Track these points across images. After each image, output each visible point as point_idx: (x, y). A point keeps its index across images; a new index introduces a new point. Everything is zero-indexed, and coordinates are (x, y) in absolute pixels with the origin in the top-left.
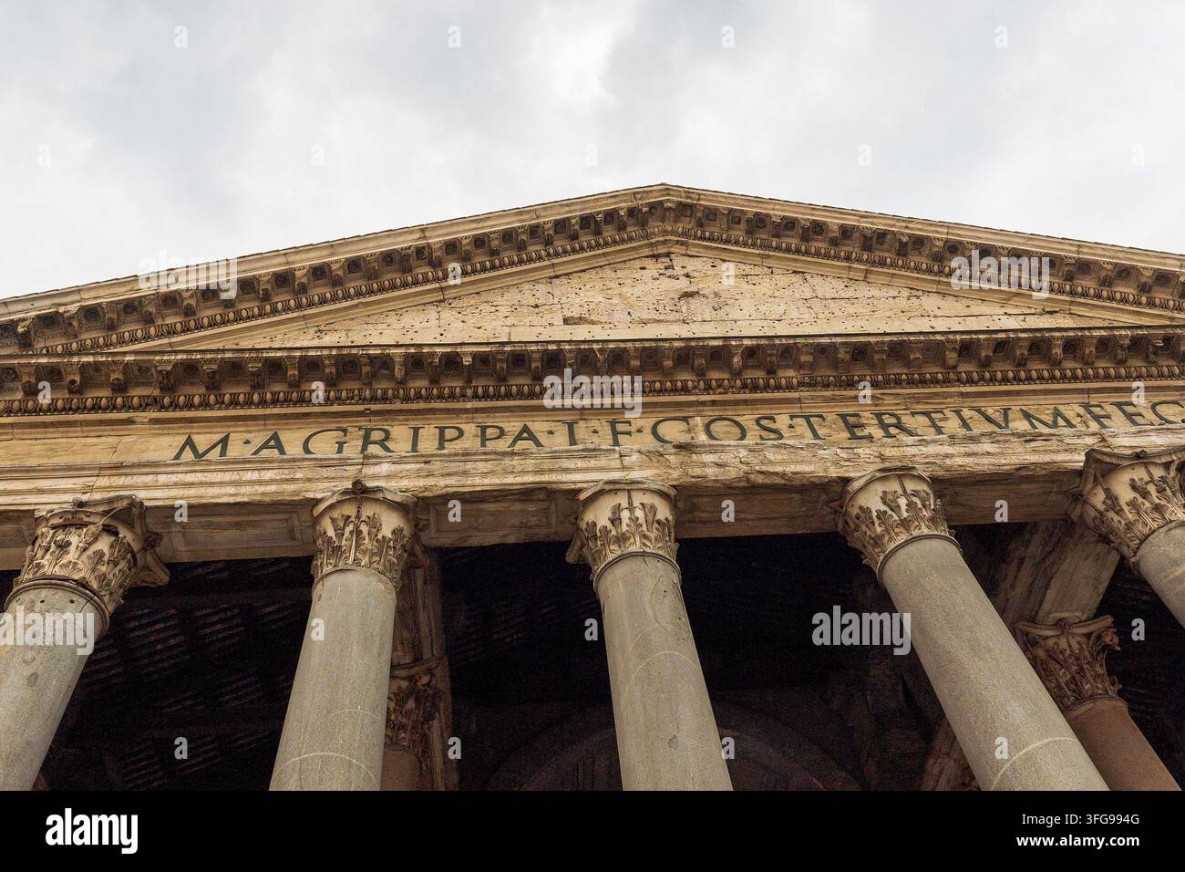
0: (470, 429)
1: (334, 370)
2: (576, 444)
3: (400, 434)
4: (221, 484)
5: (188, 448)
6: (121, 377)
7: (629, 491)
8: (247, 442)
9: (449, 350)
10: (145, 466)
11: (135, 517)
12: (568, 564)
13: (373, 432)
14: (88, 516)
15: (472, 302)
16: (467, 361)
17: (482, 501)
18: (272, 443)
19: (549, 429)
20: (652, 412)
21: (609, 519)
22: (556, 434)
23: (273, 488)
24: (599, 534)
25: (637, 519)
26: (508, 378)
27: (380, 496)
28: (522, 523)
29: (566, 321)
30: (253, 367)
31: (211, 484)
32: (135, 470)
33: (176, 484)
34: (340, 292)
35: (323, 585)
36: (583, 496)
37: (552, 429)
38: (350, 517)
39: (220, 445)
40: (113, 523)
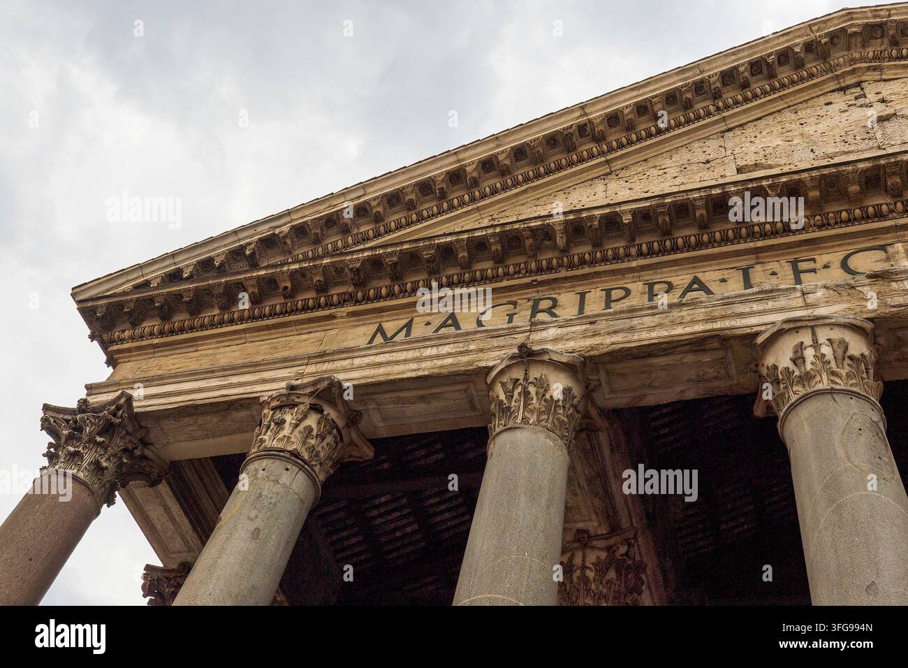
0: (637, 287)
1: (499, 248)
2: (751, 287)
3: (567, 302)
4: (406, 361)
5: (379, 335)
6: (321, 279)
7: (812, 327)
8: (428, 324)
9: (607, 211)
10: (343, 352)
11: (337, 397)
12: (758, 419)
13: (541, 302)
14: (299, 398)
15: (640, 169)
16: (627, 219)
17: (650, 355)
18: (450, 322)
19: (721, 277)
20: (840, 245)
21: (791, 360)
22: (729, 282)
23: (449, 361)
24: (780, 377)
25: (823, 356)
26: (673, 232)
27: (546, 358)
28: (698, 376)
29: (739, 170)
30: (426, 255)
31: (397, 362)
32: (336, 357)
33: (369, 366)
34: (509, 180)
35: (494, 444)
36: (760, 340)
37: (725, 277)
38: (519, 379)
39: (406, 329)
40: (318, 402)
